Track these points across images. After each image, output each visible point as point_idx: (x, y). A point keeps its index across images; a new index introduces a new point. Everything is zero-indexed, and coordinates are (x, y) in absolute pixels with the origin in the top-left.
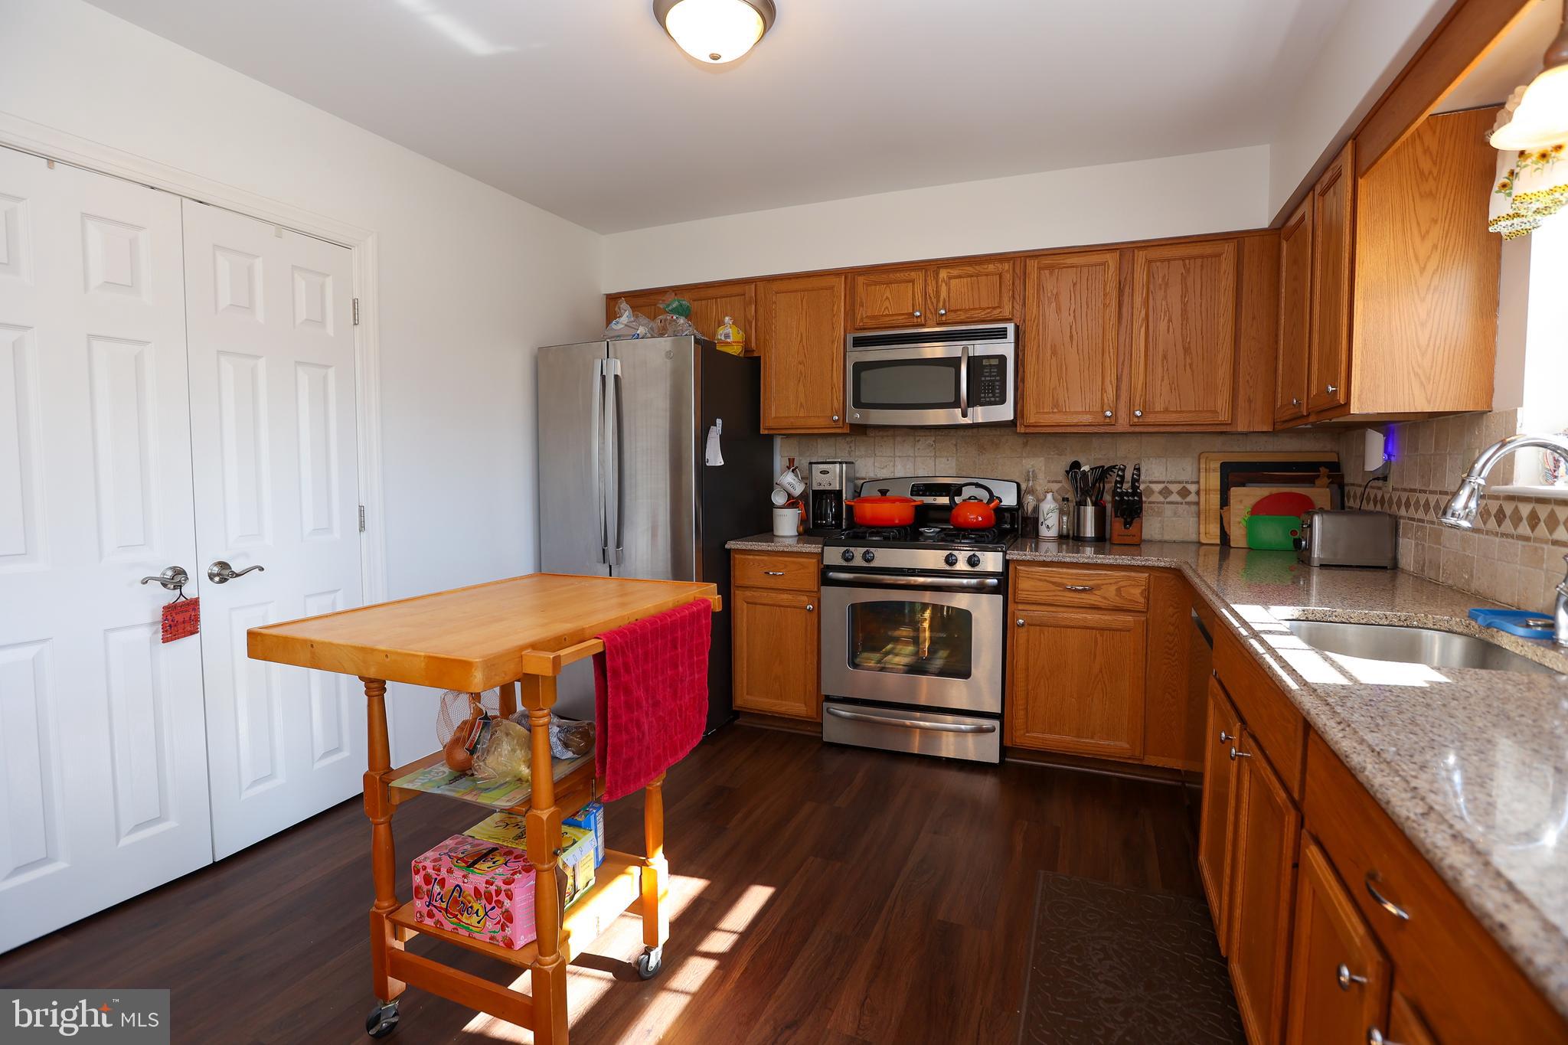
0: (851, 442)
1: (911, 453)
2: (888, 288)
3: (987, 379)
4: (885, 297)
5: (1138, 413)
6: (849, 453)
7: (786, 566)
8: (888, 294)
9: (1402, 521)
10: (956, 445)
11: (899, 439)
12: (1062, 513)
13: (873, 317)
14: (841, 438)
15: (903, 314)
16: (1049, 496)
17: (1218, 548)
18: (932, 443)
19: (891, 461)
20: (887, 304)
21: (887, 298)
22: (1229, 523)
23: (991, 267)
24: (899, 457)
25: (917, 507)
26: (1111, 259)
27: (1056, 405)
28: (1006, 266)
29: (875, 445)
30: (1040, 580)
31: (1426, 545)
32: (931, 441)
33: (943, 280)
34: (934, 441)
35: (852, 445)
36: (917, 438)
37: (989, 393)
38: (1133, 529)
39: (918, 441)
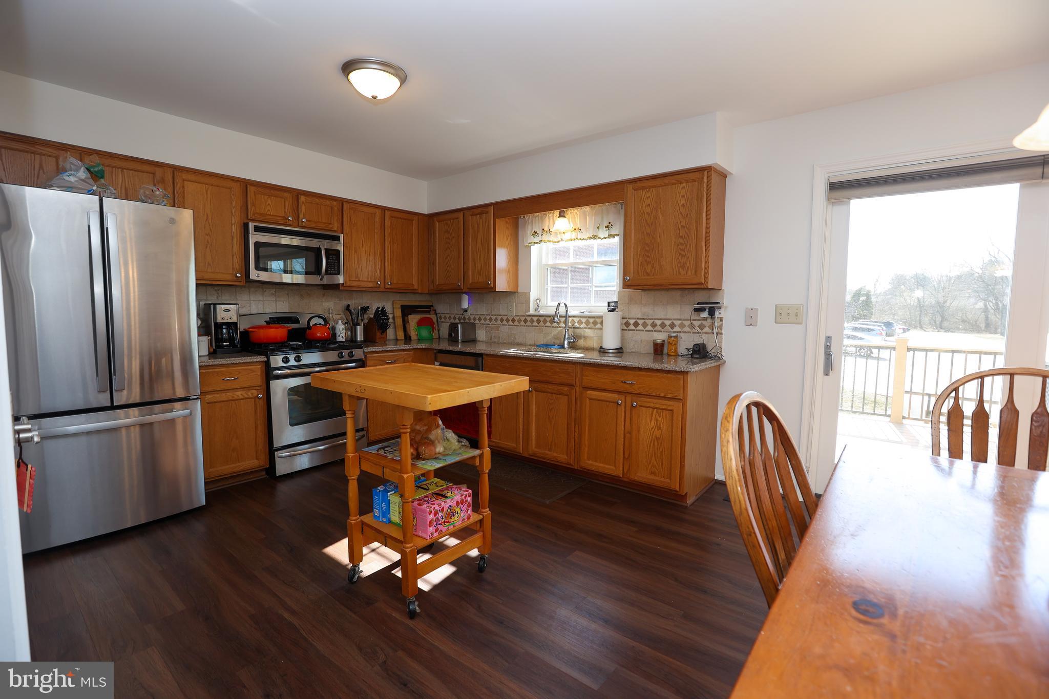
0: (219, 290)
1: (261, 298)
2: (269, 199)
3: (332, 261)
4: (267, 203)
5: (389, 283)
6: (217, 298)
7: (239, 373)
8: (269, 202)
9: (477, 325)
10: (288, 294)
11: (252, 289)
12: (346, 330)
13: (261, 214)
14: (210, 287)
15: (279, 216)
16: (340, 322)
17: (404, 341)
18: (274, 293)
19: (248, 303)
20: (269, 208)
21: (269, 204)
22: (410, 330)
23: (328, 202)
24: (254, 301)
25: (289, 331)
26: (378, 212)
27: (357, 277)
28: (335, 203)
29: (236, 293)
30: (376, 360)
31: (492, 332)
32: (273, 291)
33: (303, 202)
34: (275, 292)
35: (220, 292)
36: (265, 290)
37: (332, 269)
38: (384, 335)
39: (266, 291)
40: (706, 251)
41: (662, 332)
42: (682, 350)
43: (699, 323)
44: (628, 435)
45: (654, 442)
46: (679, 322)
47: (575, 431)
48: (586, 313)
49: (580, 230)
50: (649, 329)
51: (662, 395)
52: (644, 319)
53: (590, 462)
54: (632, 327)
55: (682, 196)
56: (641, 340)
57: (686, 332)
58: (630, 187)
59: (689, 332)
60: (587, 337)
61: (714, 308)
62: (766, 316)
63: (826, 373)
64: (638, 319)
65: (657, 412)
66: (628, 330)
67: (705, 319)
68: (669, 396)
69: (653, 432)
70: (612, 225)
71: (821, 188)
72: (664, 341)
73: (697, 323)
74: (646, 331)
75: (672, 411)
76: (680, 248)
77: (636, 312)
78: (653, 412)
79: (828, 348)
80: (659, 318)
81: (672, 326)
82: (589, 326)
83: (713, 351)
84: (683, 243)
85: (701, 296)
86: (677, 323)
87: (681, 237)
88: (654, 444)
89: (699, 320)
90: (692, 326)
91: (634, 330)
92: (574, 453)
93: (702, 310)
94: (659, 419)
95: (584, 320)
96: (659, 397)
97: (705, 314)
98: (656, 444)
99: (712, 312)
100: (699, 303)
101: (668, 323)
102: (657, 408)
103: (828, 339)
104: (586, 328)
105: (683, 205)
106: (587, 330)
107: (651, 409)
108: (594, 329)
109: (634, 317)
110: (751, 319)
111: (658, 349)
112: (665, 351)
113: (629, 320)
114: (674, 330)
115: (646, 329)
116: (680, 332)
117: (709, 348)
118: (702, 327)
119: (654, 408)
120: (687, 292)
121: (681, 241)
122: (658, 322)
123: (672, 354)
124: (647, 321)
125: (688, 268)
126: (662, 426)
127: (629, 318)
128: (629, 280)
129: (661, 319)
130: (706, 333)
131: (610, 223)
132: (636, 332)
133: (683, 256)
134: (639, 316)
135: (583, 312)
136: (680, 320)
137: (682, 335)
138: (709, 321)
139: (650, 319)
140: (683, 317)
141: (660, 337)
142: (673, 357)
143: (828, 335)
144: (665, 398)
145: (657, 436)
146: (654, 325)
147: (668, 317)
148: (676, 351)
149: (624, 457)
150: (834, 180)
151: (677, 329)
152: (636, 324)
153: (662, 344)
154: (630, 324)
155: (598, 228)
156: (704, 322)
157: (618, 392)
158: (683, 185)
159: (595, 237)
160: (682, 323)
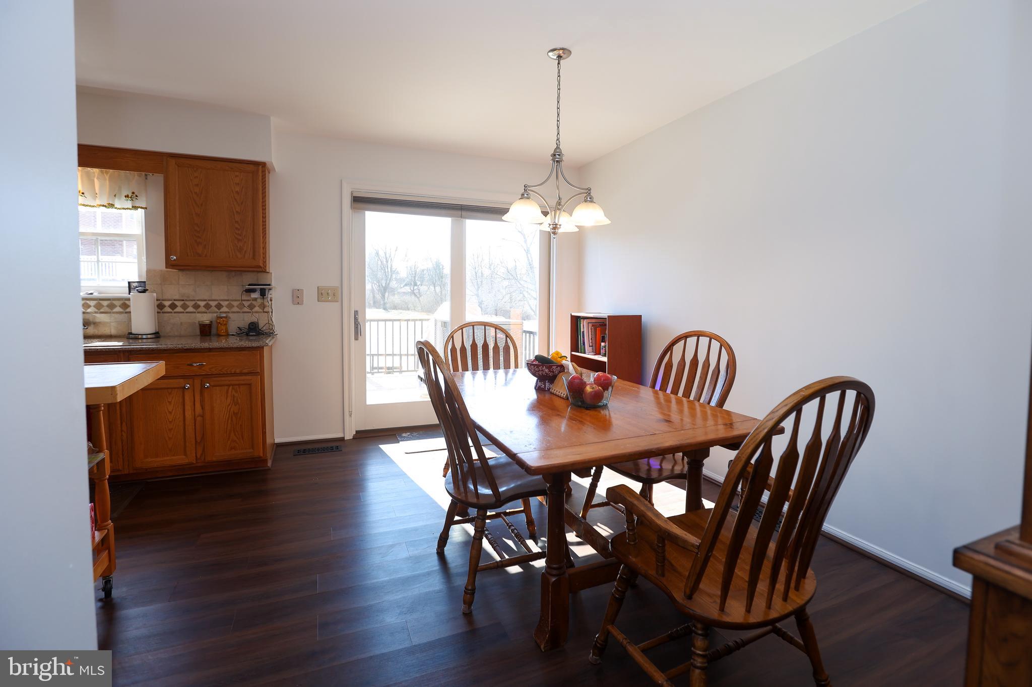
40: (263, 238)
41: (206, 313)
42: (233, 328)
43: (249, 303)
44: (199, 419)
45: (232, 417)
46: (227, 303)
47: (122, 431)
48: (96, 294)
49: (83, 193)
50: (189, 311)
51: (238, 371)
52: (183, 300)
53: (150, 460)
54: (168, 309)
55: (236, 184)
56: (181, 323)
57: (234, 312)
58: (172, 162)
59: (238, 312)
60: (100, 323)
61: (264, 289)
62: (309, 296)
63: (356, 339)
64: (175, 300)
65: (233, 389)
66: (163, 313)
67: (255, 299)
68: (245, 371)
69: (230, 409)
70: (137, 196)
71: (347, 201)
72: (211, 322)
73: (246, 304)
74: (187, 312)
75: (250, 384)
76: (236, 233)
77: (172, 292)
78: (229, 389)
79: (356, 319)
80: (202, 299)
81: (219, 306)
82: (102, 310)
83: (264, 328)
84: (239, 227)
85: (249, 278)
86: (224, 303)
87: (237, 222)
88: (232, 420)
89: (248, 300)
90: (241, 306)
91: (172, 313)
92: (123, 455)
93: (254, 291)
94: (236, 395)
95: (92, 303)
96: (235, 374)
97: (254, 295)
98: (234, 418)
99: (263, 293)
100: (249, 285)
101: (213, 304)
102: (233, 385)
103: (356, 312)
104: (96, 313)
105: (237, 192)
106: (98, 315)
107: (226, 387)
108: (110, 313)
109: (170, 298)
110: (297, 297)
111: (205, 331)
112: (214, 331)
113: (163, 302)
114: (221, 310)
115: (187, 310)
116: (229, 312)
117: (261, 326)
118: (251, 307)
119: (229, 386)
120: (233, 273)
121: (237, 226)
122: (202, 304)
123: (223, 334)
124: (187, 303)
125: (245, 252)
126: (240, 402)
127: (162, 300)
128: (175, 260)
129: (205, 300)
130: (256, 312)
131: (133, 193)
132: (173, 314)
133: (239, 240)
134: (177, 297)
135: (91, 294)
136: (228, 300)
137: (230, 315)
138: (260, 301)
139: (192, 300)
140: (230, 298)
141: (206, 318)
142: (223, 337)
143: (356, 310)
144: (241, 374)
145: (235, 412)
146: (196, 307)
147: (213, 298)
148: (227, 331)
149: (196, 441)
150: (356, 194)
151: (224, 309)
152: (173, 306)
153: (210, 326)
154: (164, 306)
155: (115, 196)
156: (254, 303)
157: (183, 377)
158: (237, 174)
159: (111, 206)
160: (230, 303)
